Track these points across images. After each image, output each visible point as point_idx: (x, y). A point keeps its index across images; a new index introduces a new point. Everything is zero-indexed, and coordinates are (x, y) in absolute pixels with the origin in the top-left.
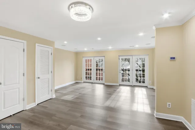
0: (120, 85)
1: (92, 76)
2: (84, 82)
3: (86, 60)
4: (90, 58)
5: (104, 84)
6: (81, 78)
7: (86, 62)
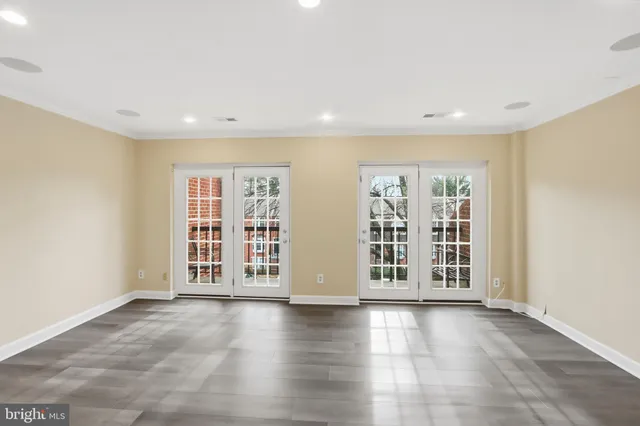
0: (365, 303)
1: (226, 263)
2: (181, 297)
3: (193, 182)
4: (211, 174)
5: (284, 302)
6: (165, 277)
7: (192, 193)
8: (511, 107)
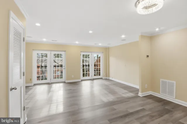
0: (82, 80)
2: (35, 85)
4: (44, 52)
5: (64, 82)
8: (108, 44)
